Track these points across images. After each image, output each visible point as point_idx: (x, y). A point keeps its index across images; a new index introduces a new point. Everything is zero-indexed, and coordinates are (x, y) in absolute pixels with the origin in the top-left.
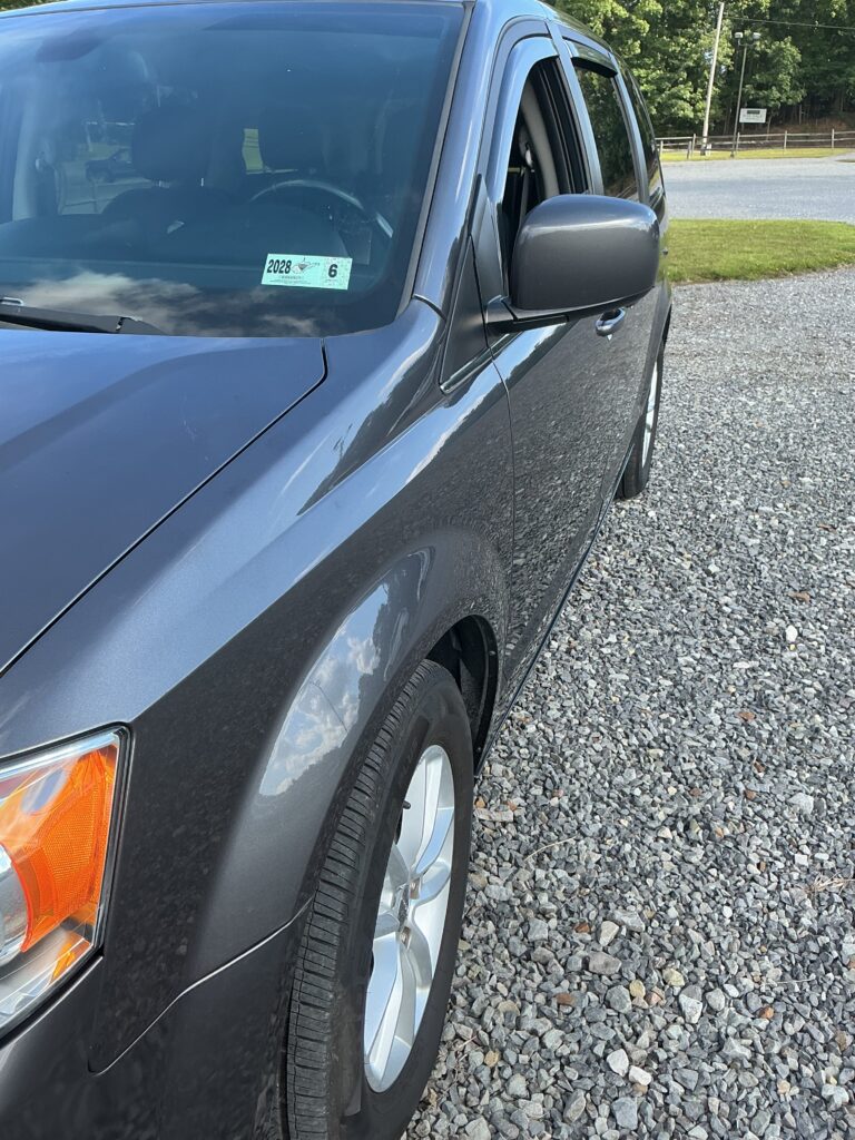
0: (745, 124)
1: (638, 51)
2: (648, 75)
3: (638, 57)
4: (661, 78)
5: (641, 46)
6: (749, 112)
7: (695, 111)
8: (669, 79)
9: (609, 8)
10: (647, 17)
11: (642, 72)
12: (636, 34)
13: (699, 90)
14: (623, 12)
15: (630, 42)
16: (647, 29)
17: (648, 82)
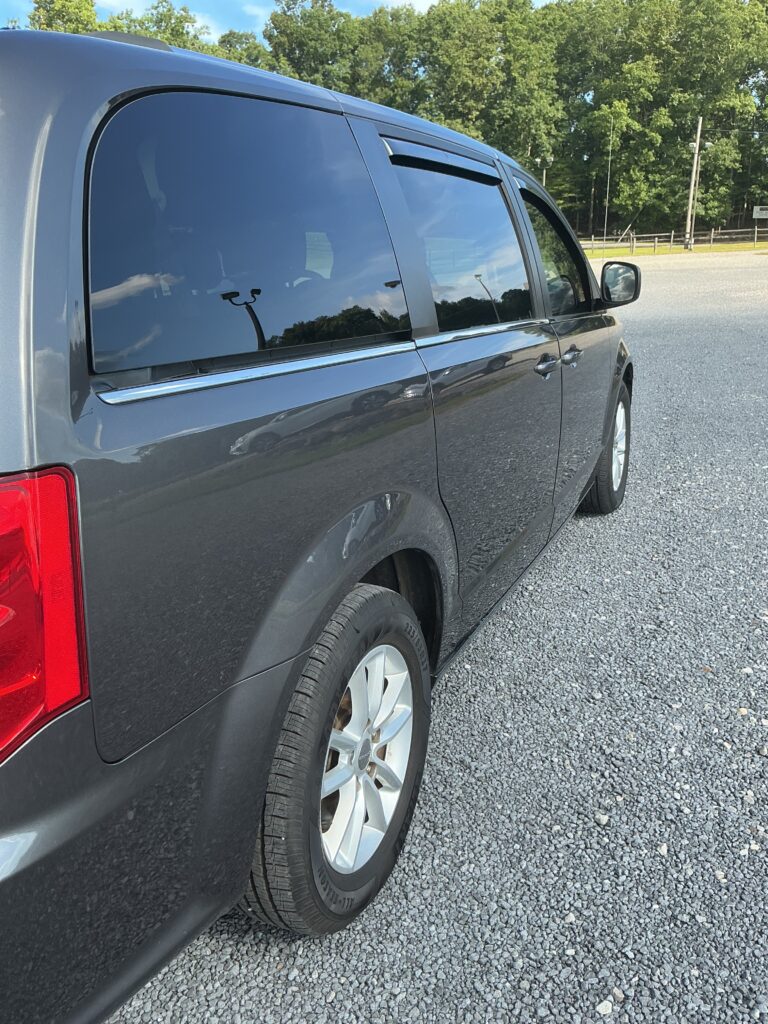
0: (759, 219)
1: (653, 159)
2: (662, 179)
3: (654, 164)
4: (675, 182)
5: (655, 155)
6: (761, 209)
7: (706, 209)
8: (682, 183)
9: (624, 124)
10: (659, 130)
11: (657, 177)
12: (651, 145)
13: (711, 191)
14: (637, 126)
15: (645, 151)
16: (660, 141)
17: (663, 186)
